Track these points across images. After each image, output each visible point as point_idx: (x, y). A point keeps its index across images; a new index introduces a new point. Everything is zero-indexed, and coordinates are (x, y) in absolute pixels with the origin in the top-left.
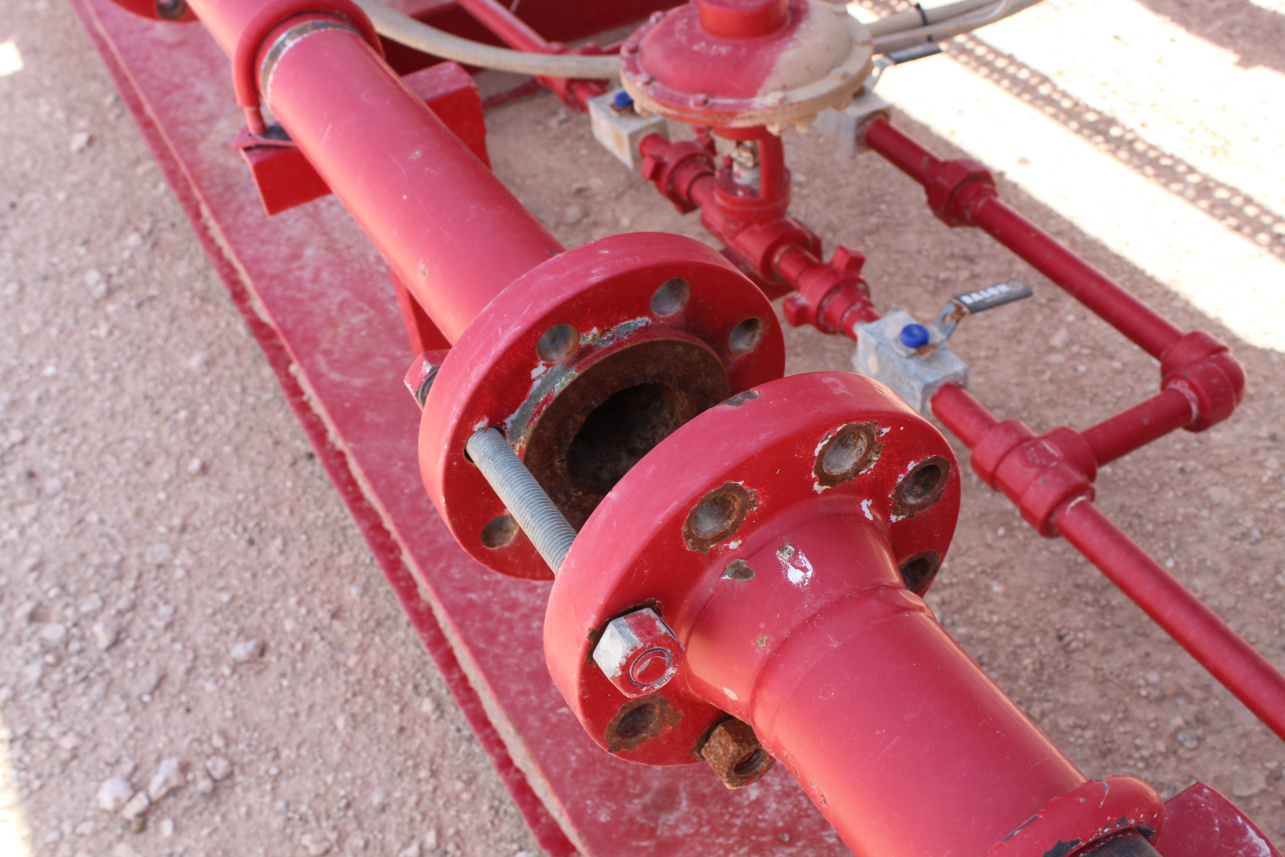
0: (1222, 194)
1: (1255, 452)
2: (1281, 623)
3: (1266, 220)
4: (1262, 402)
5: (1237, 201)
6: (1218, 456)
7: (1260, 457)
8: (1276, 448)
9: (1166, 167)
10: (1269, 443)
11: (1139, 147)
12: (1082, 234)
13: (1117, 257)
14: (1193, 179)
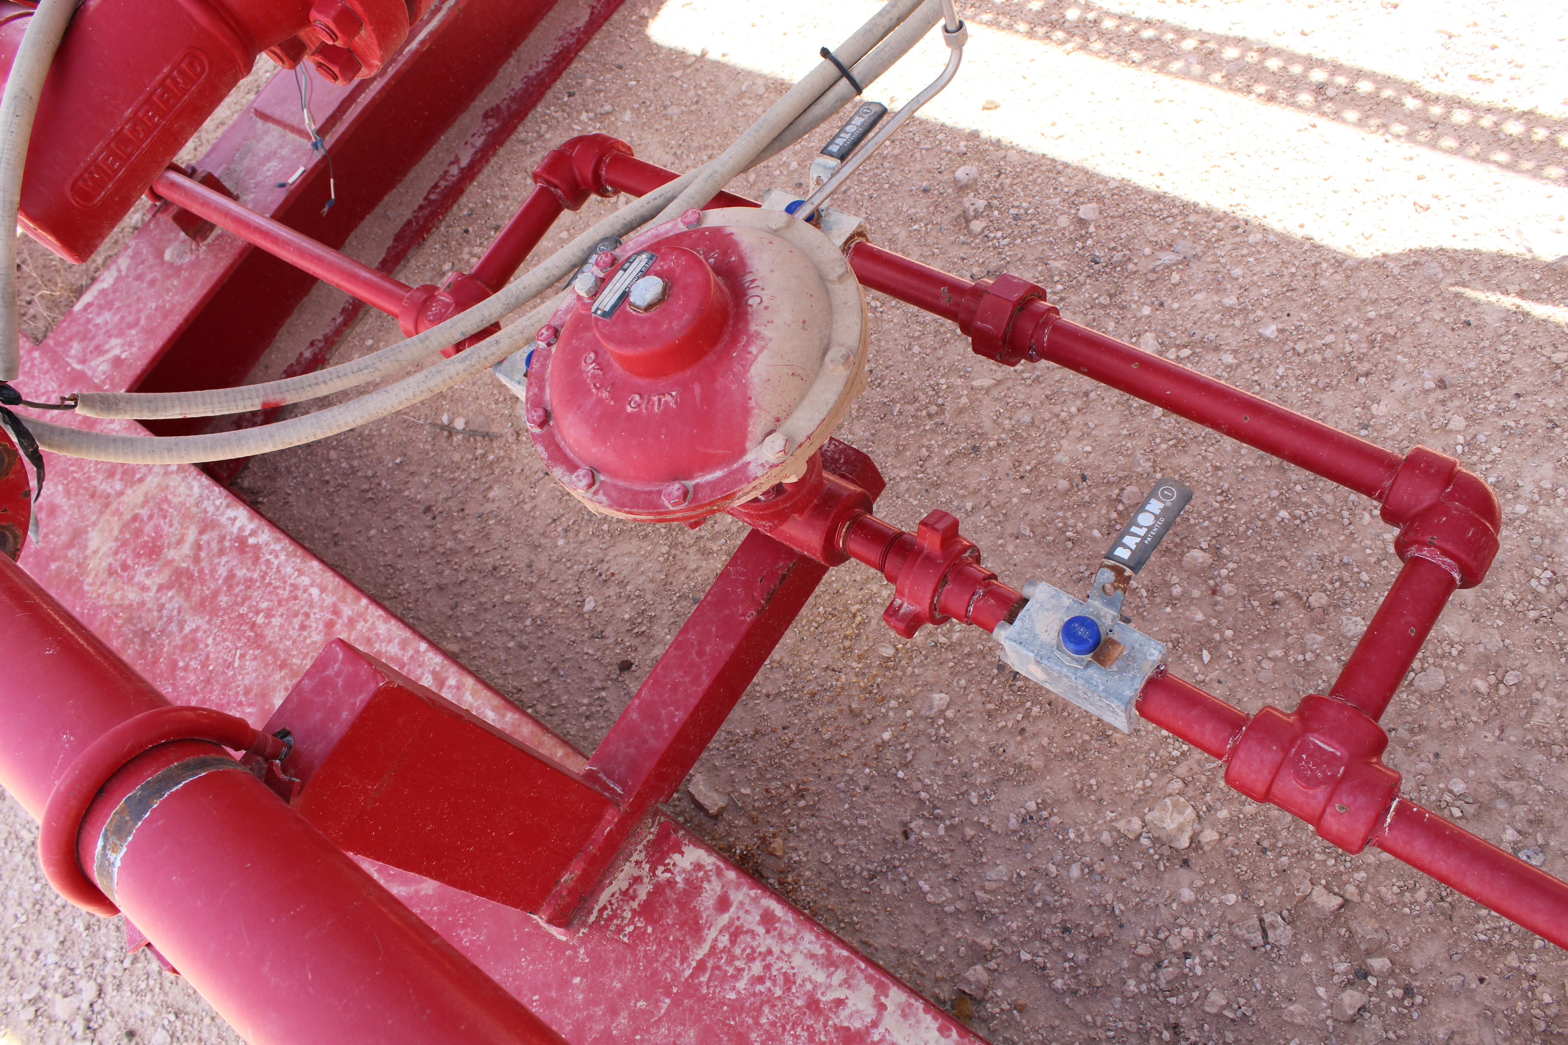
0: (1231, 53)
1: (1430, 415)
2: (1562, 645)
3: (1296, 69)
4: (1408, 339)
5: (1253, 57)
6: (1393, 438)
7: (1438, 420)
8: (1452, 397)
9: (1151, 41)
10: (1440, 394)
11: (1109, 24)
12: (1104, 181)
13: (1158, 198)
14: (1189, 44)
